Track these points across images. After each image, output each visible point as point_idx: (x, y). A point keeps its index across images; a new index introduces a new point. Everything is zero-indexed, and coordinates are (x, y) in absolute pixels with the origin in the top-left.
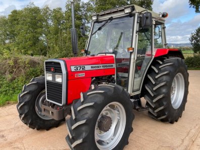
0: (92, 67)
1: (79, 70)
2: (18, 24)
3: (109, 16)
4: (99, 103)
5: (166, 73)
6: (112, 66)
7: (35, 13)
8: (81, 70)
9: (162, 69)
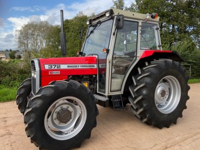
0: (68, 67)
1: (53, 68)
2: (68, 32)
3: (97, 21)
4: (48, 95)
5: (147, 74)
6: (94, 66)
7: (83, 21)
8: (56, 68)
9: (145, 70)
